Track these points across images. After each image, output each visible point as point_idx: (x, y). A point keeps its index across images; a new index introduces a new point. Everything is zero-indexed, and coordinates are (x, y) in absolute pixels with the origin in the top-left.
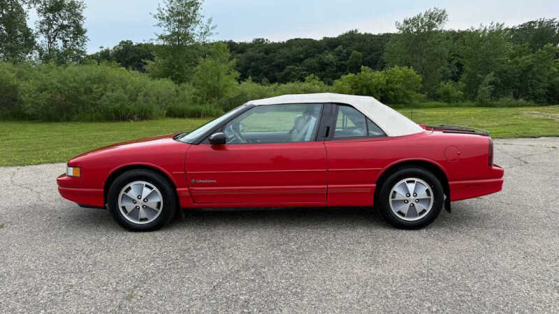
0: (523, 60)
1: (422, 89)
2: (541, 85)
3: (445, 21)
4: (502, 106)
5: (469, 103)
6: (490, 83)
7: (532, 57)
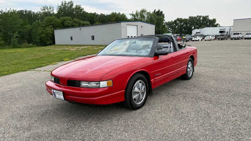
0: (28, 27)
2: (37, 38)
6: (17, 37)
7: (31, 26)
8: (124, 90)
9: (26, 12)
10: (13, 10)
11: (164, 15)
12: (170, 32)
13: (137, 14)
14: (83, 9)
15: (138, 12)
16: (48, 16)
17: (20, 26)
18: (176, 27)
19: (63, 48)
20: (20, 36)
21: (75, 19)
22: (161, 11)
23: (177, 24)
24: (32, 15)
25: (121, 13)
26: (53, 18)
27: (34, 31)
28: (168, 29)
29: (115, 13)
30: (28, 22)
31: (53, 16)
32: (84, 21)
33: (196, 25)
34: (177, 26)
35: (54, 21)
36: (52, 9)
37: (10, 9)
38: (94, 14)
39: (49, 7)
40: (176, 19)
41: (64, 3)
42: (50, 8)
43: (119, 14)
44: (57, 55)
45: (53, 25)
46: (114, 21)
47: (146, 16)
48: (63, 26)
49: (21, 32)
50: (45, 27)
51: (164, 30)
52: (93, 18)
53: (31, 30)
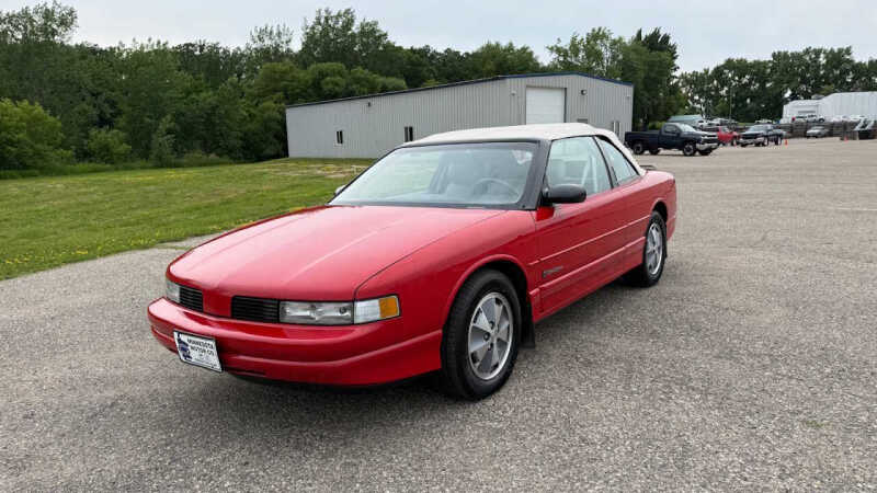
0: (205, 99)
1: (63, 141)
2: (234, 134)
3: (72, 27)
4: (190, 166)
5: (142, 163)
6: (169, 132)
7: (214, 95)
8: (440, 331)
9: (202, 47)
10: (159, 43)
11: (674, 47)
12: (699, 112)
13: (575, 47)
14: (386, 35)
15: (579, 39)
16: (271, 61)
17: (180, 96)
18: (723, 92)
19: (308, 168)
20: (178, 128)
21: (359, 71)
22: (662, 33)
23: (724, 83)
24: (219, 58)
25: (518, 46)
26: (287, 67)
27: (223, 112)
28: (692, 98)
29: (498, 45)
30: (207, 80)
31: (287, 60)
32: (388, 74)
33: (801, 83)
34: (726, 88)
35: (289, 77)
36: (284, 39)
37: (150, 40)
38: (423, 52)
39: (275, 32)
40: (722, 62)
41: (324, 14)
42: (279, 34)
43: (511, 47)
44: (279, 195)
45: (285, 90)
46: (489, 73)
47: (607, 54)
48: (318, 93)
49: (183, 114)
50: (260, 96)
51: (674, 102)
52: (420, 65)
53: (214, 108)
